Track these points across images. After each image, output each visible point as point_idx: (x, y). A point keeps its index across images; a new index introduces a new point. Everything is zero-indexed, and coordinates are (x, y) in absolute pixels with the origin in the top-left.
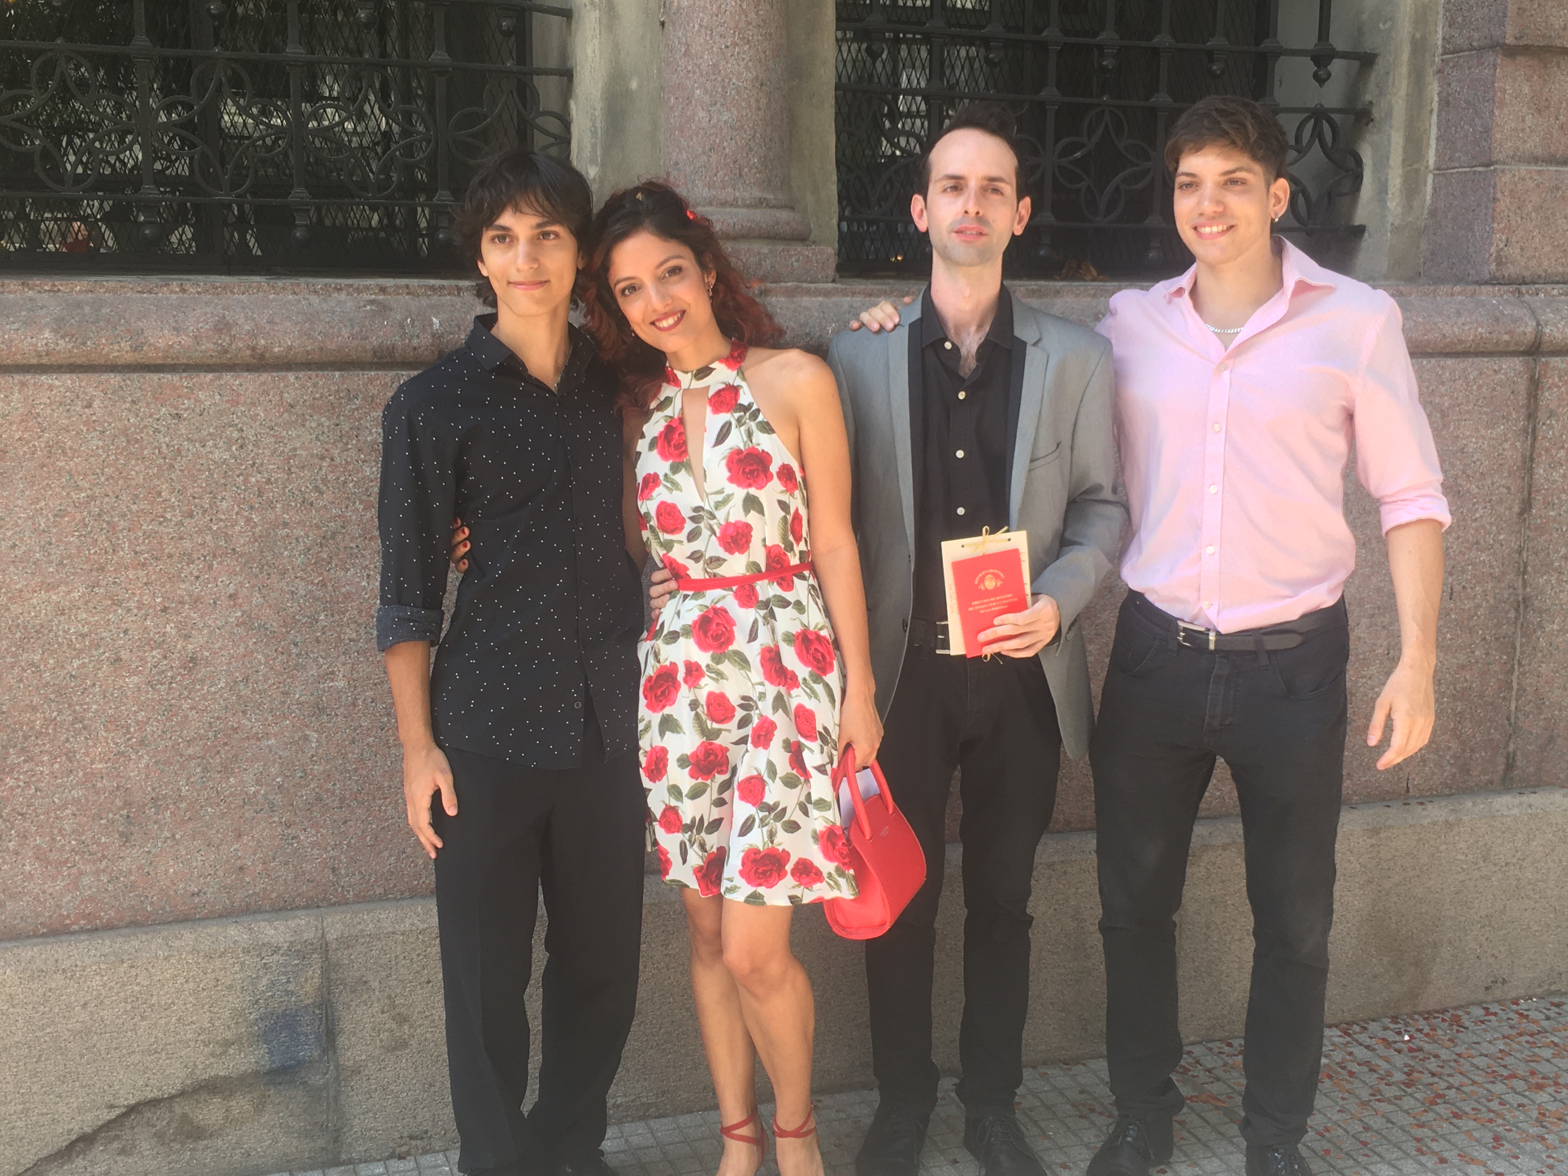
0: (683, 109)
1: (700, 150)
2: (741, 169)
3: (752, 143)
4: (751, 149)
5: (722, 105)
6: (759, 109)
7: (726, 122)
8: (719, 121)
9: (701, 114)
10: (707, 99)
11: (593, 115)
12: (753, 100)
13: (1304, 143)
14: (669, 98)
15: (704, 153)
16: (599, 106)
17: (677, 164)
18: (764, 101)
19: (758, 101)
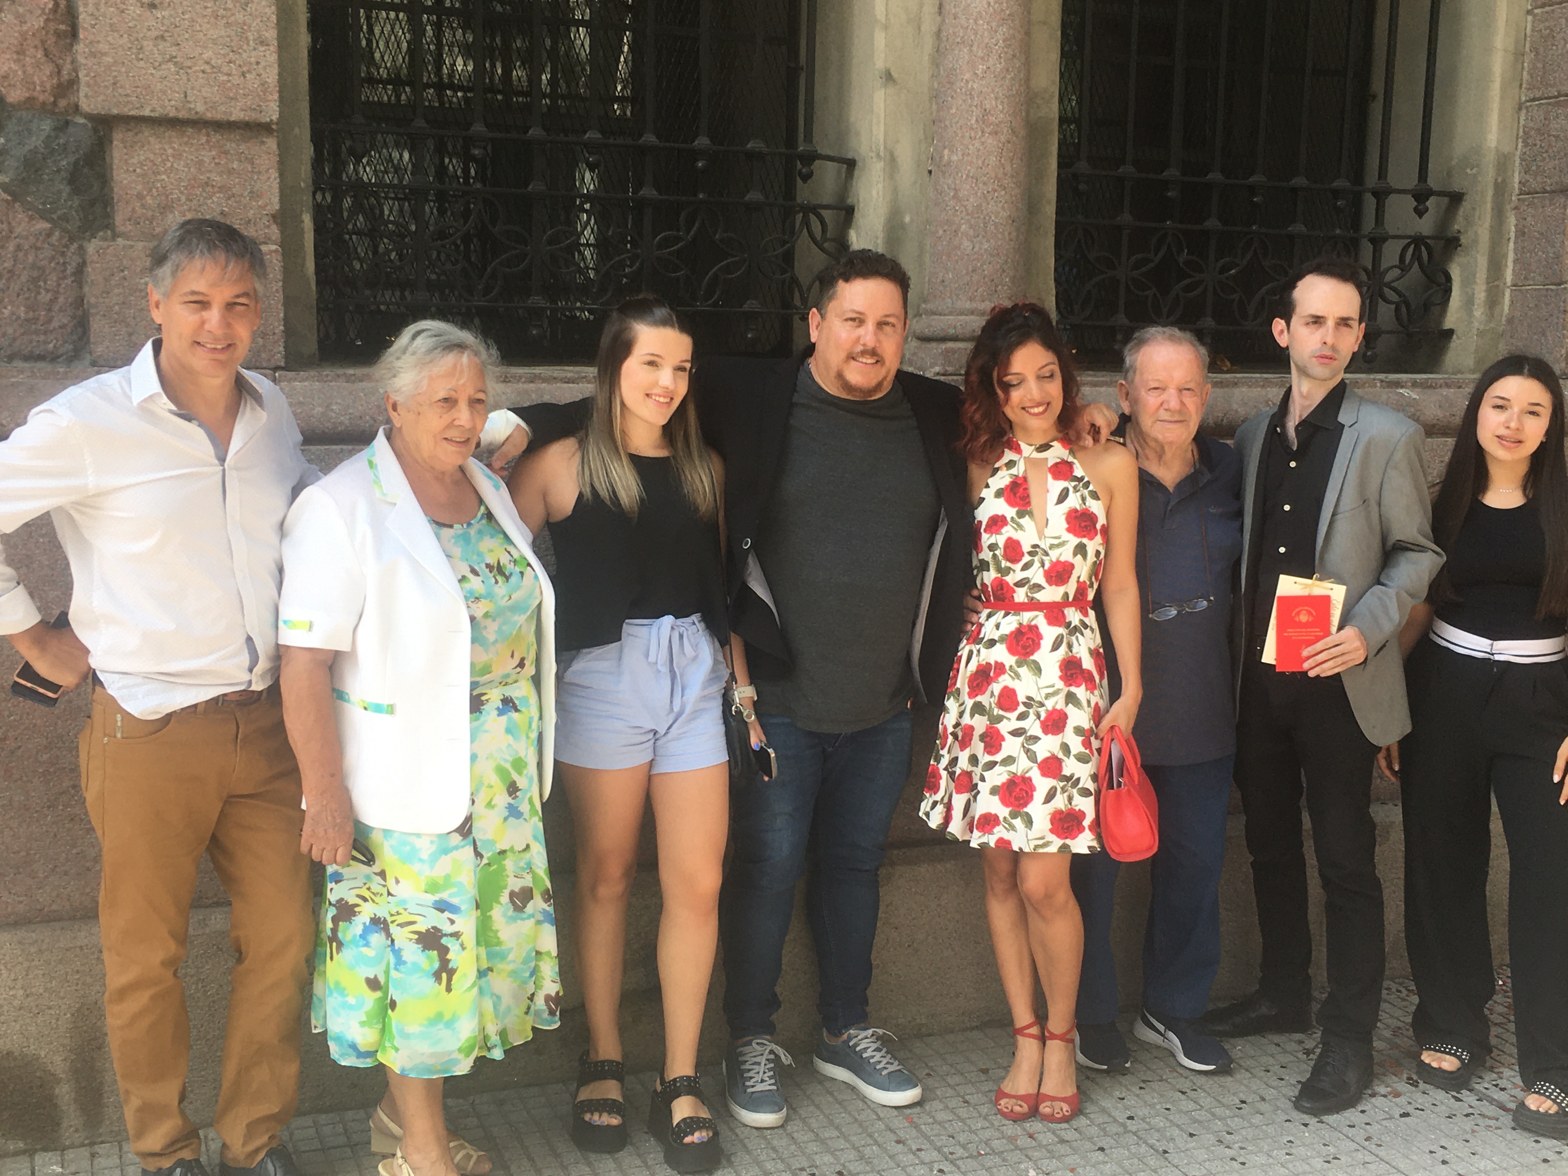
0: (950, 239)
1: (965, 272)
2: (997, 286)
3: (1005, 267)
4: (1004, 271)
5: (984, 237)
6: (1011, 240)
7: (986, 250)
8: (980, 249)
9: (966, 243)
10: (971, 232)
11: (875, 242)
12: (1006, 234)
13: (1407, 262)
14: (937, 232)
15: (967, 274)
16: (881, 235)
17: (943, 281)
18: (1014, 234)
19: (1010, 234)
